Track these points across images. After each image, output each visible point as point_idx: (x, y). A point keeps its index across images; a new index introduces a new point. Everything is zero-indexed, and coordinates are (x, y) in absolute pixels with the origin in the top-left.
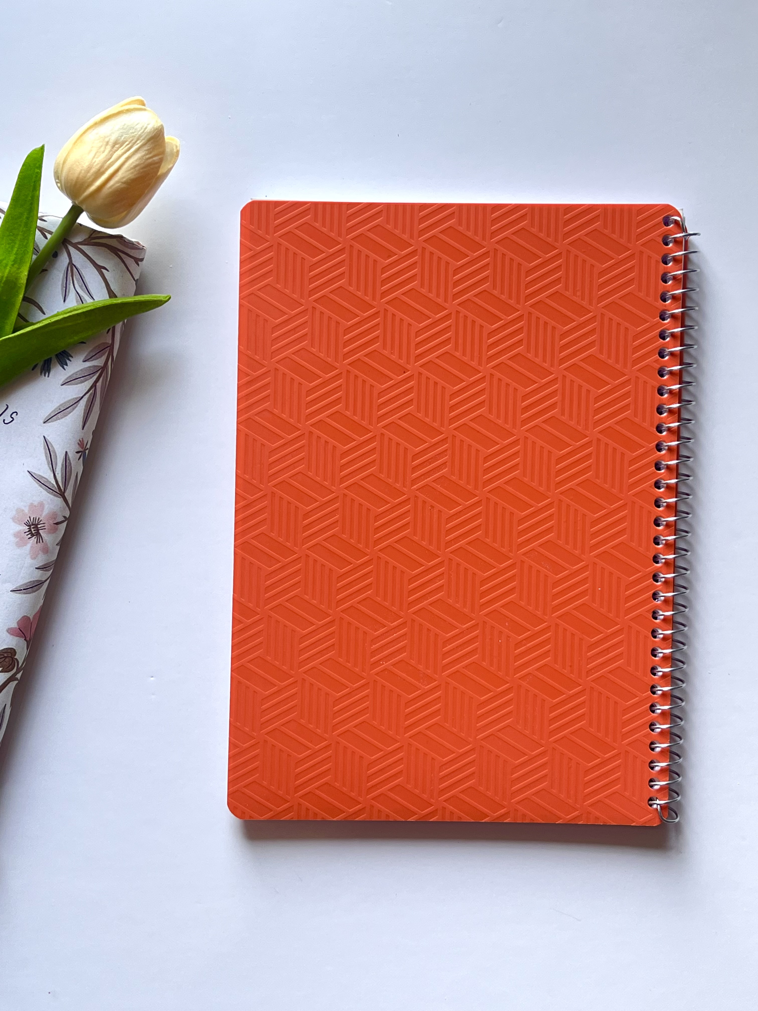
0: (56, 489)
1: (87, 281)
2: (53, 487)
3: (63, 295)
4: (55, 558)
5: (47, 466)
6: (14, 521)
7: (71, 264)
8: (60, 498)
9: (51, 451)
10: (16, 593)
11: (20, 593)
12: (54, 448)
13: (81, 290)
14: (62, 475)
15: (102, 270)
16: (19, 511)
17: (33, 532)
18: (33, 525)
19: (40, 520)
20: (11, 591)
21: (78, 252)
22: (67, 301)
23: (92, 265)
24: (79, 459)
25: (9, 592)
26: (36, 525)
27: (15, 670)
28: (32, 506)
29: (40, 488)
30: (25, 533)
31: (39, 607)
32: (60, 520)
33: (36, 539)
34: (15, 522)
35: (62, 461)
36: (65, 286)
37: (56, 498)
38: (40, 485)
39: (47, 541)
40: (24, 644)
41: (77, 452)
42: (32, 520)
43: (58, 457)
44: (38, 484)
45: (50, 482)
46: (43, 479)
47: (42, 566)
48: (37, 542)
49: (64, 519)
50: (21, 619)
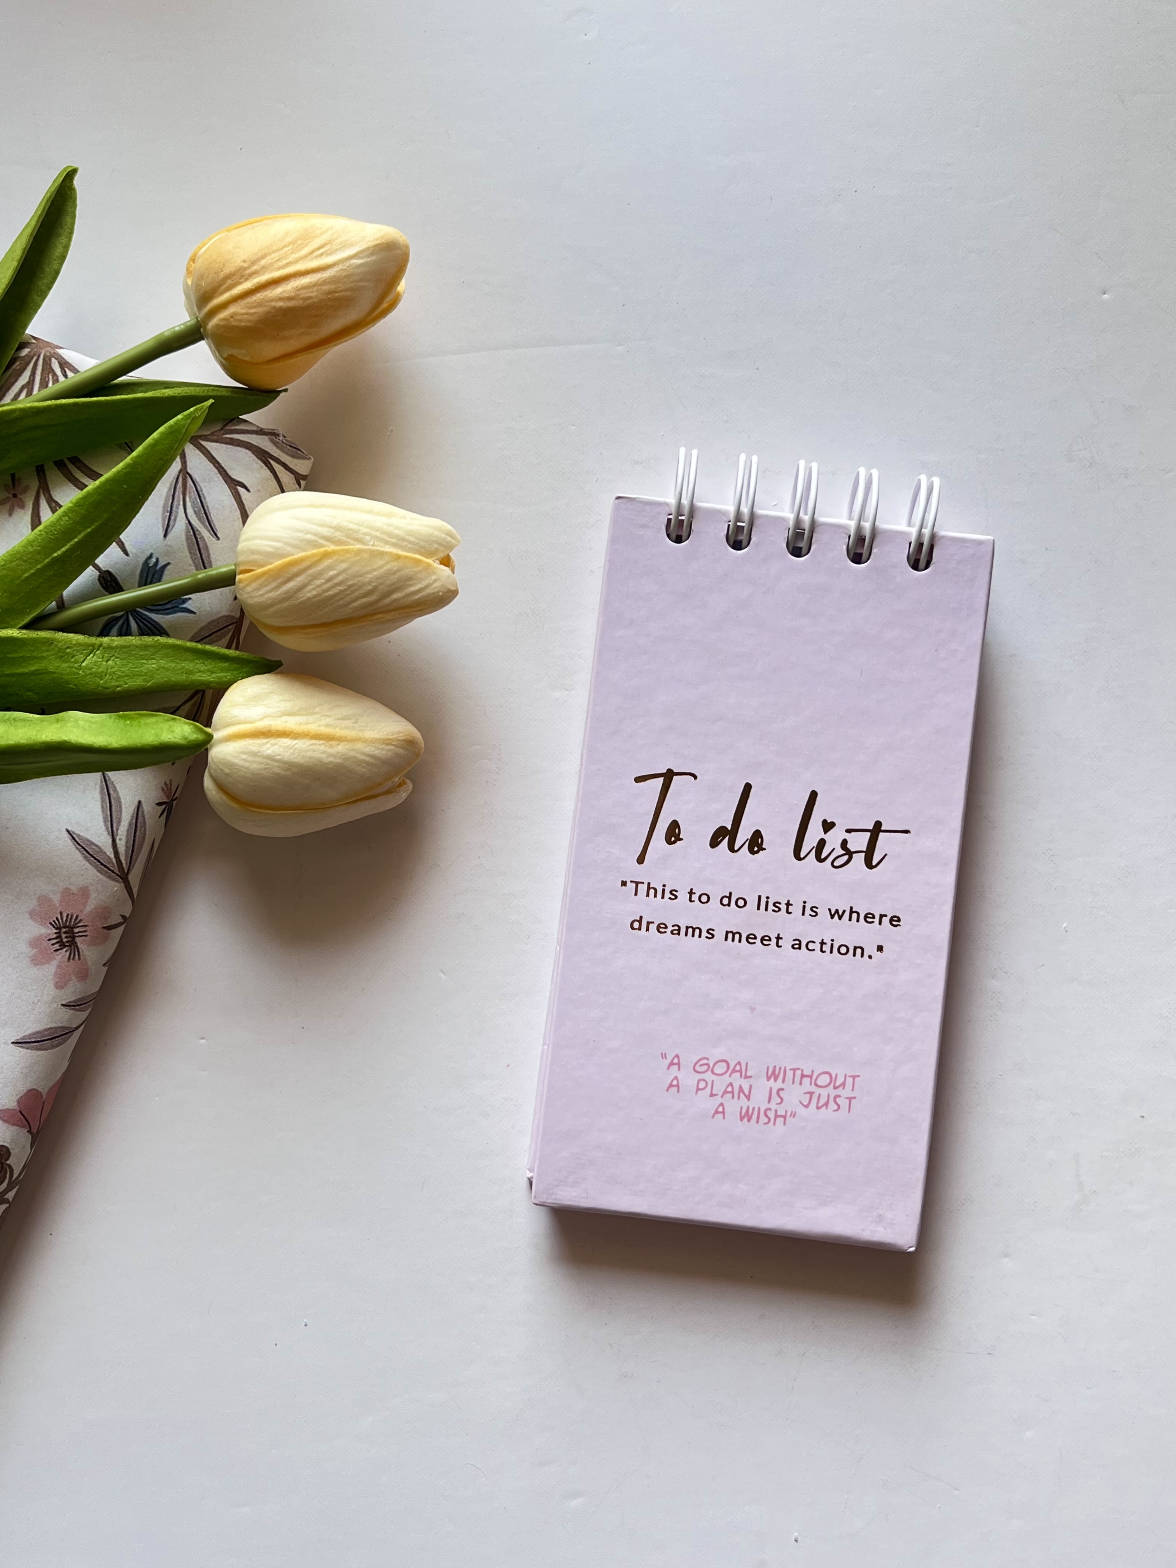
0: (114, 867)
1: (208, 504)
2: (109, 863)
3: (164, 524)
4: (98, 990)
5: (102, 824)
6: (32, 917)
7: (184, 472)
8: (120, 882)
9: (112, 798)
10: (22, 1047)
11: (27, 1048)
12: (118, 793)
13: (196, 519)
14: (127, 843)
15: (238, 487)
16: (44, 900)
17: (65, 940)
18: (64, 927)
19: (79, 918)
20: (13, 1043)
21: (198, 452)
22: (167, 537)
23: (221, 478)
24: (160, 817)
25: (9, 1045)
26: (70, 929)
27: (5, 1185)
28: (67, 892)
29: (84, 862)
30: (49, 940)
31: (59, 1075)
32: (116, 923)
33: (68, 953)
34: (35, 920)
35: (130, 818)
36: (169, 509)
37: (112, 883)
38: (85, 858)
39: (88, 959)
40: (25, 1138)
41: (159, 804)
42: (64, 919)
43: (124, 810)
44: (83, 854)
45: (105, 853)
46: (93, 847)
47: (74, 1001)
48: (69, 958)
49: (122, 920)
50: (25, 1094)
